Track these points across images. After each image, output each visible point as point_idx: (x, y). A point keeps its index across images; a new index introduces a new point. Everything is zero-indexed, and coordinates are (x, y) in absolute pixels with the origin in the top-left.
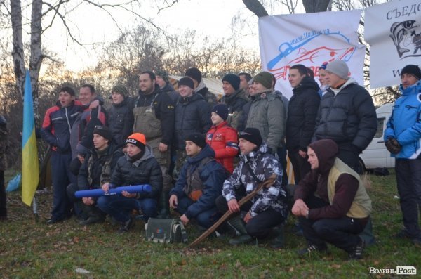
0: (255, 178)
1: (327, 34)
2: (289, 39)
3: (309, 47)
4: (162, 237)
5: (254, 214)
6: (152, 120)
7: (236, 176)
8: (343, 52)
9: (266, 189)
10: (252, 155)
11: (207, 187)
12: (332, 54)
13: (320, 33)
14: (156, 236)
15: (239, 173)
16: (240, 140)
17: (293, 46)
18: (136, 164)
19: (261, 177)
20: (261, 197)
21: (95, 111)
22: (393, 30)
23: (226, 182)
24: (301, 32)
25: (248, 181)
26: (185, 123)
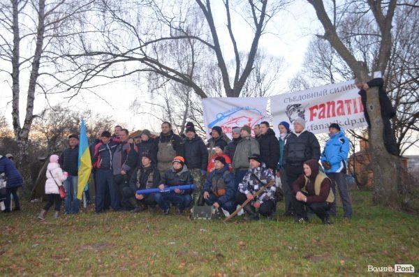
0: (260, 182)
1: (247, 109)
2: (223, 111)
3: (234, 116)
4: (205, 217)
5: (261, 202)
6: (171, 150)
7: (245, 181)
8: (257, 119)
9: (269, 188)
10: (259, 169)
11: (229, 187)
12: (250, 120)
13: (242, 109)
14: (200, 216)
15: (248, 179)
16: (251, 160)
17: (225, 115)
18: (179, 174)
19: (264, 181)
20: (267, 192)
21: (132, 145)
22: (288, 109)
23: (240, 184)
24: (230, 108)
25: (255, 183)
26: (192, 153)
